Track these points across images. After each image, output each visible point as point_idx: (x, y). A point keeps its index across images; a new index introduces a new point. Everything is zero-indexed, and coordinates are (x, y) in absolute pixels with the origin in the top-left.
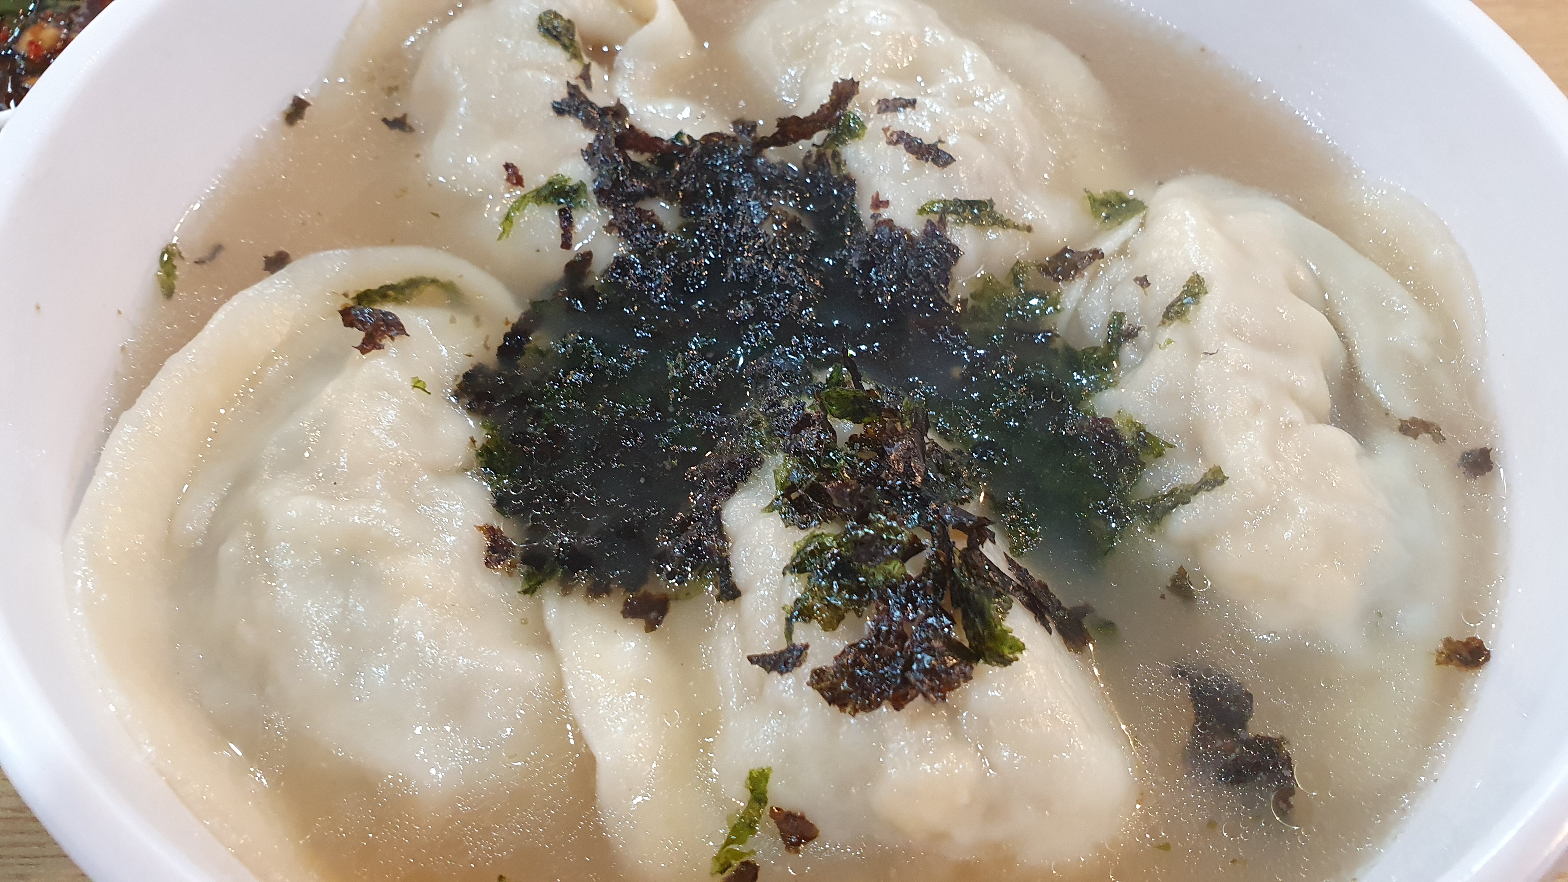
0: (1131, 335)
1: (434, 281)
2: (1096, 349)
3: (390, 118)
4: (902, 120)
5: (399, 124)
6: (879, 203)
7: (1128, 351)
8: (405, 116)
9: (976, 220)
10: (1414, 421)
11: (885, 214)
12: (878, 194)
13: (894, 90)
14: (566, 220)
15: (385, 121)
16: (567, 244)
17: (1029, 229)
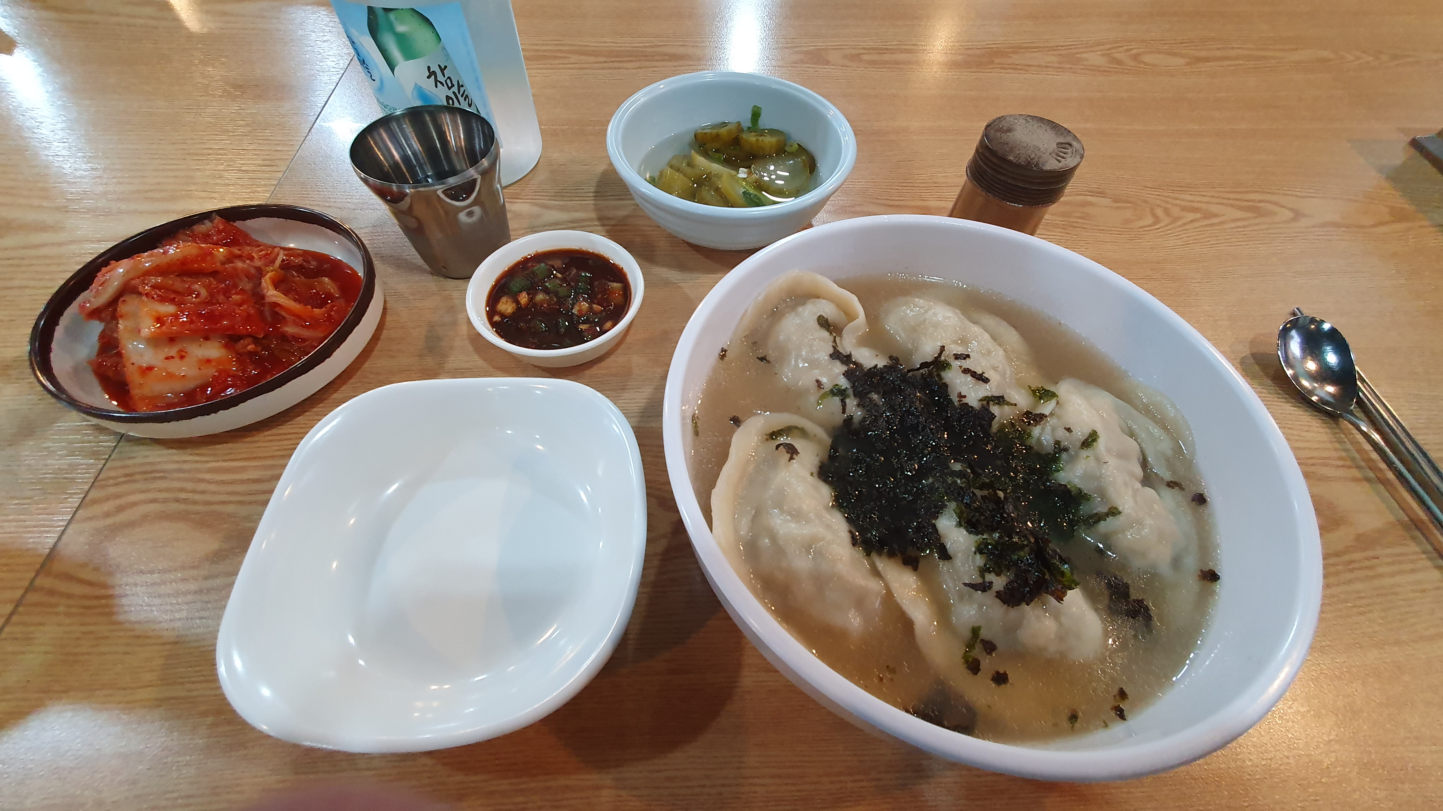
0: (1066, 450)
1: (797, 428)
2: (1050, 454)
3: (759, 357)
4: (967, 364)
5: (762, 359)
6: (961, 396)
7: (1064, 456)
8: (765, 356)
9: (999, 404)
10: (1171, 482)
11: (965, 401)
12: (960, 392)
13: (960, 350)
14: (843, 401)
15: (758, 358)
16: (844, 412)
17: (1016, 405)
